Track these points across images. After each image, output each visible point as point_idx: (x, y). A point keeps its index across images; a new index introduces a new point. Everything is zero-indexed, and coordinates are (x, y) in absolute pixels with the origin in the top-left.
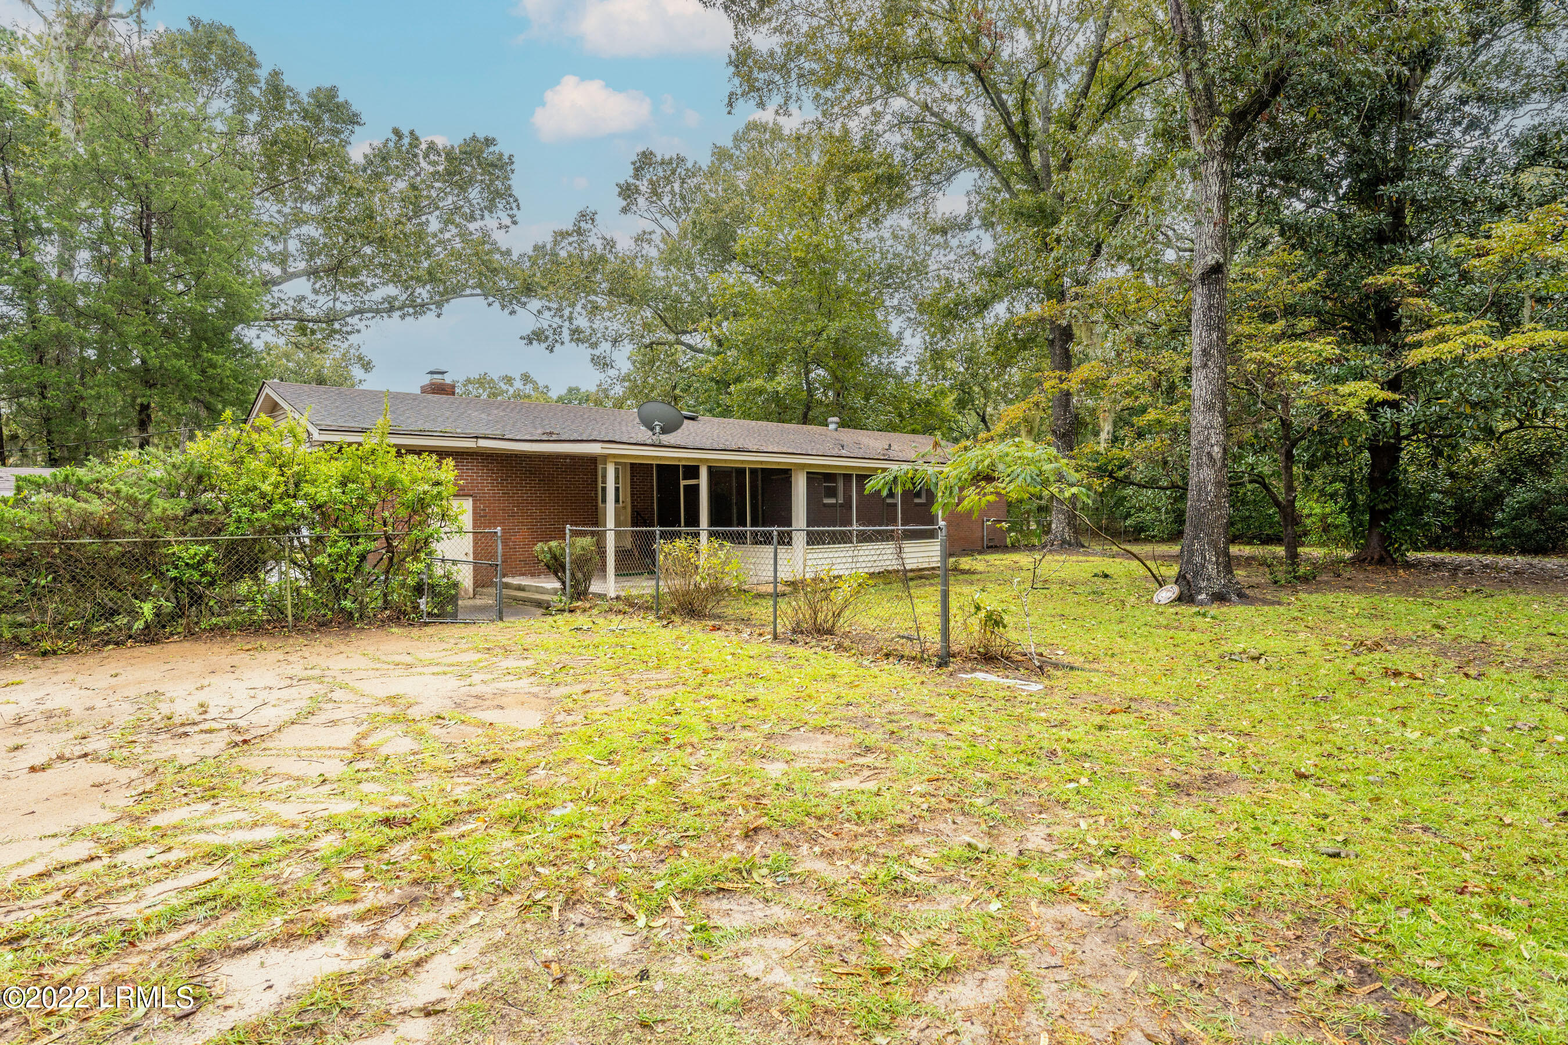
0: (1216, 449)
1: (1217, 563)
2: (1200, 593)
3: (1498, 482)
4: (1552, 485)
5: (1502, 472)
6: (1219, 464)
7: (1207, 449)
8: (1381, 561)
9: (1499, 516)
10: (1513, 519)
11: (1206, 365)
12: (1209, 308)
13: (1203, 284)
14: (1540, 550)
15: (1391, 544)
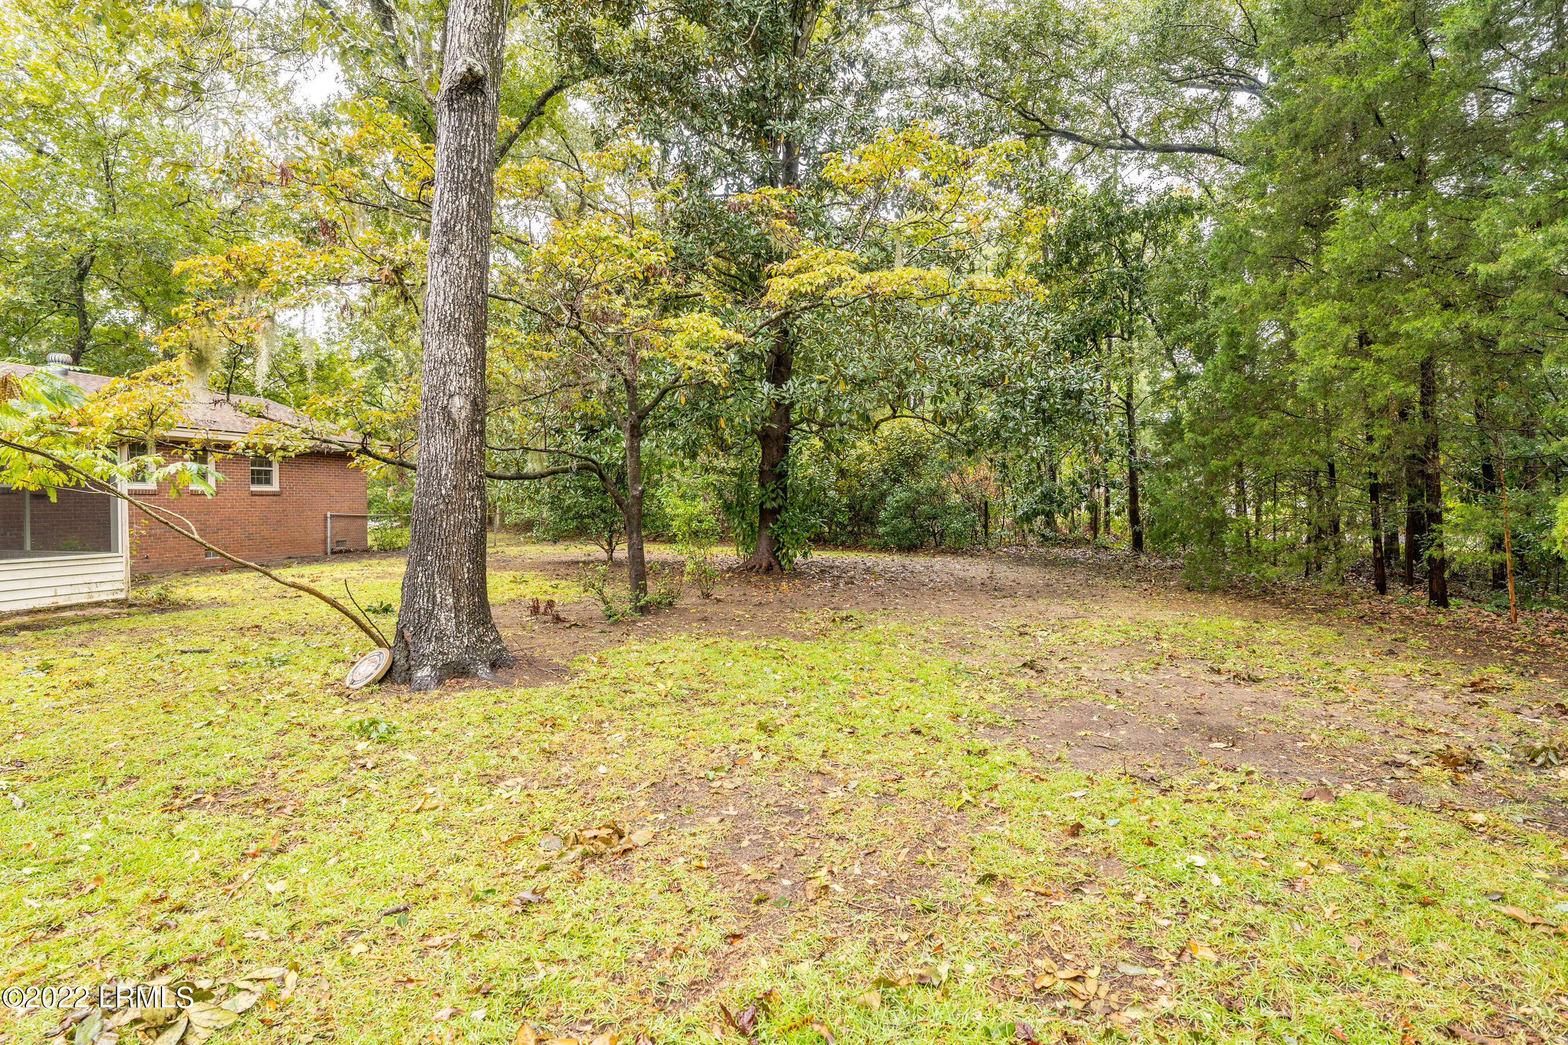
0: (458, 402)
1: (457, 609)
2: (420, 666)
3: (882, 481)
4: (920, 486)
5: (885, 471)
6: (463, 429)
7: (443, 401)
8: (769, 569)
9: (883, 514)
10: (893, 518)
11: (446, 250)
12: (458, 151)
13: (451, 109)
14: (911, 548)
15: (779, 549)
